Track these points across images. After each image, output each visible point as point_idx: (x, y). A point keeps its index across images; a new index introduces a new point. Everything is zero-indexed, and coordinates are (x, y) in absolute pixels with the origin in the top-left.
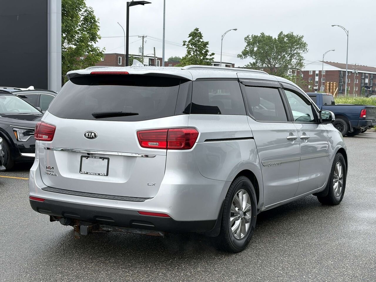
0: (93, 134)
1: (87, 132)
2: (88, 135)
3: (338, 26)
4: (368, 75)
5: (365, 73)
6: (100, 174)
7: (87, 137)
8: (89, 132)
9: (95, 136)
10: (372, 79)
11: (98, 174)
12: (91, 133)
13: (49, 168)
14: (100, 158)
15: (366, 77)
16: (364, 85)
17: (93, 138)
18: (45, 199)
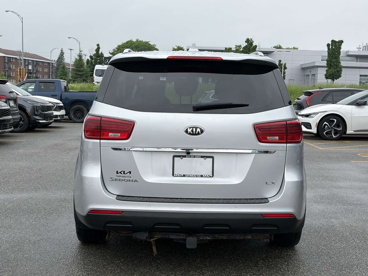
0: (198, 130)
1: (190, 128)
2: (192, 131)
3: (12, 12)
4: (31, 62)
5: (28, 60)
6: (204, 176)
7: (190, 134)
8: (193, 128)
9: (202, 131)
10: (35, 66)
11: (200, 176)
12: (196, 128)
13: (122, 173)
14: (202, 157)
15: (29, 64)
16: (28, 71)
17: (198, 134)
18: (123, 212)
